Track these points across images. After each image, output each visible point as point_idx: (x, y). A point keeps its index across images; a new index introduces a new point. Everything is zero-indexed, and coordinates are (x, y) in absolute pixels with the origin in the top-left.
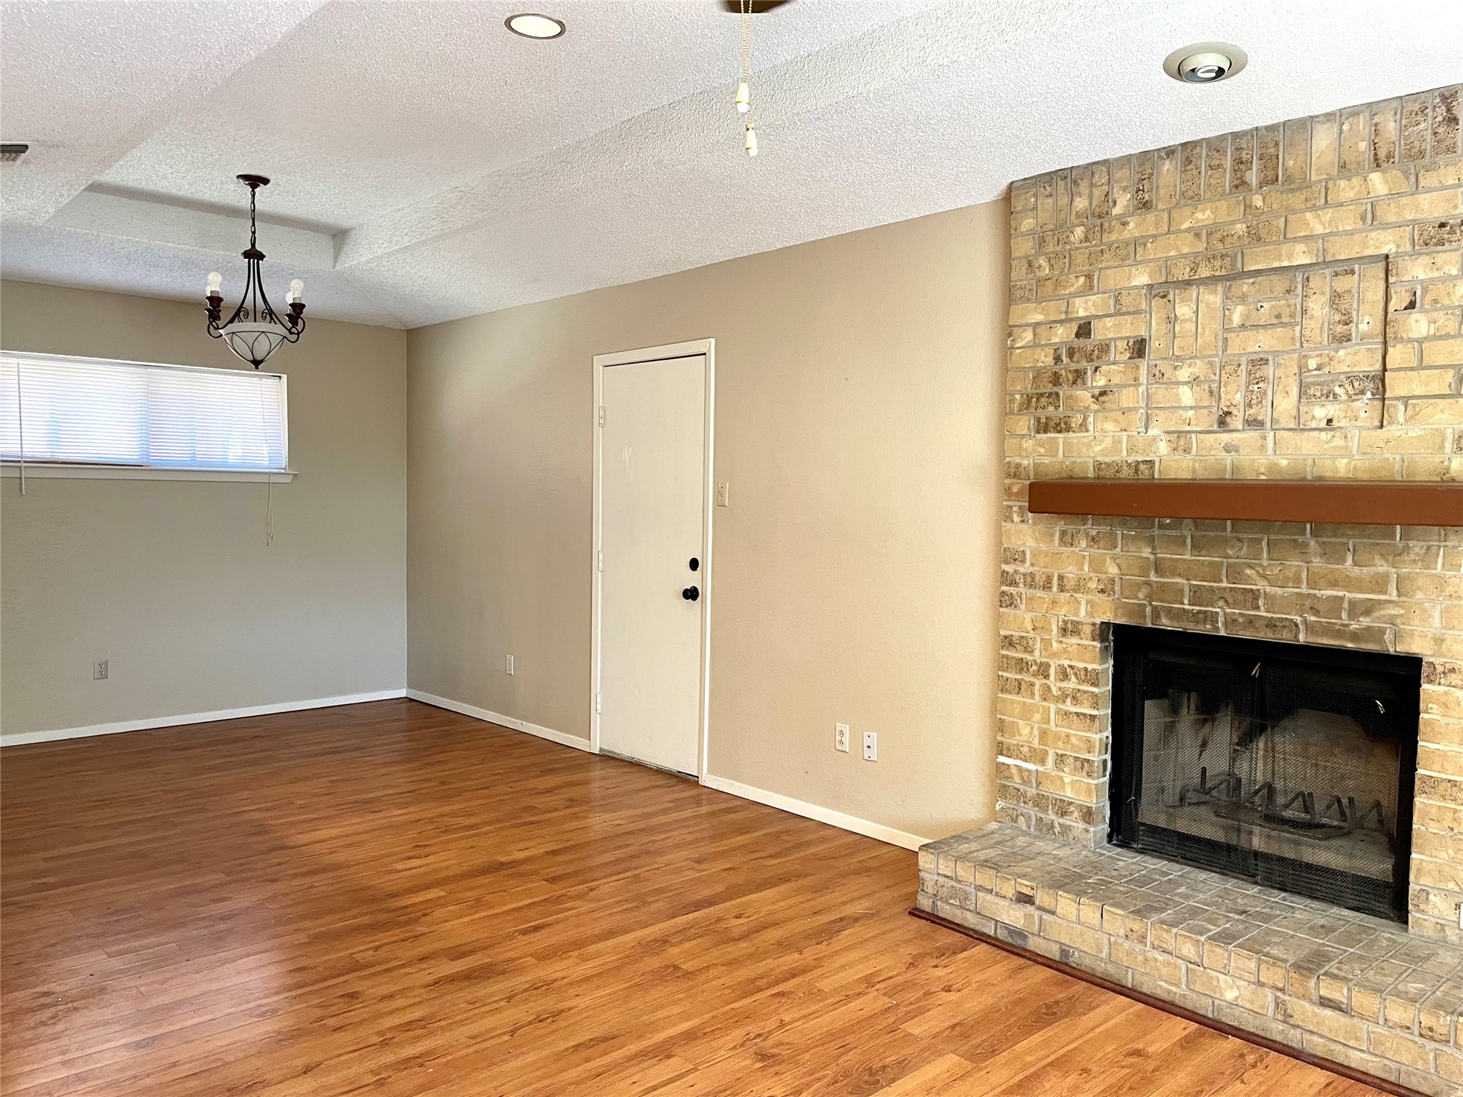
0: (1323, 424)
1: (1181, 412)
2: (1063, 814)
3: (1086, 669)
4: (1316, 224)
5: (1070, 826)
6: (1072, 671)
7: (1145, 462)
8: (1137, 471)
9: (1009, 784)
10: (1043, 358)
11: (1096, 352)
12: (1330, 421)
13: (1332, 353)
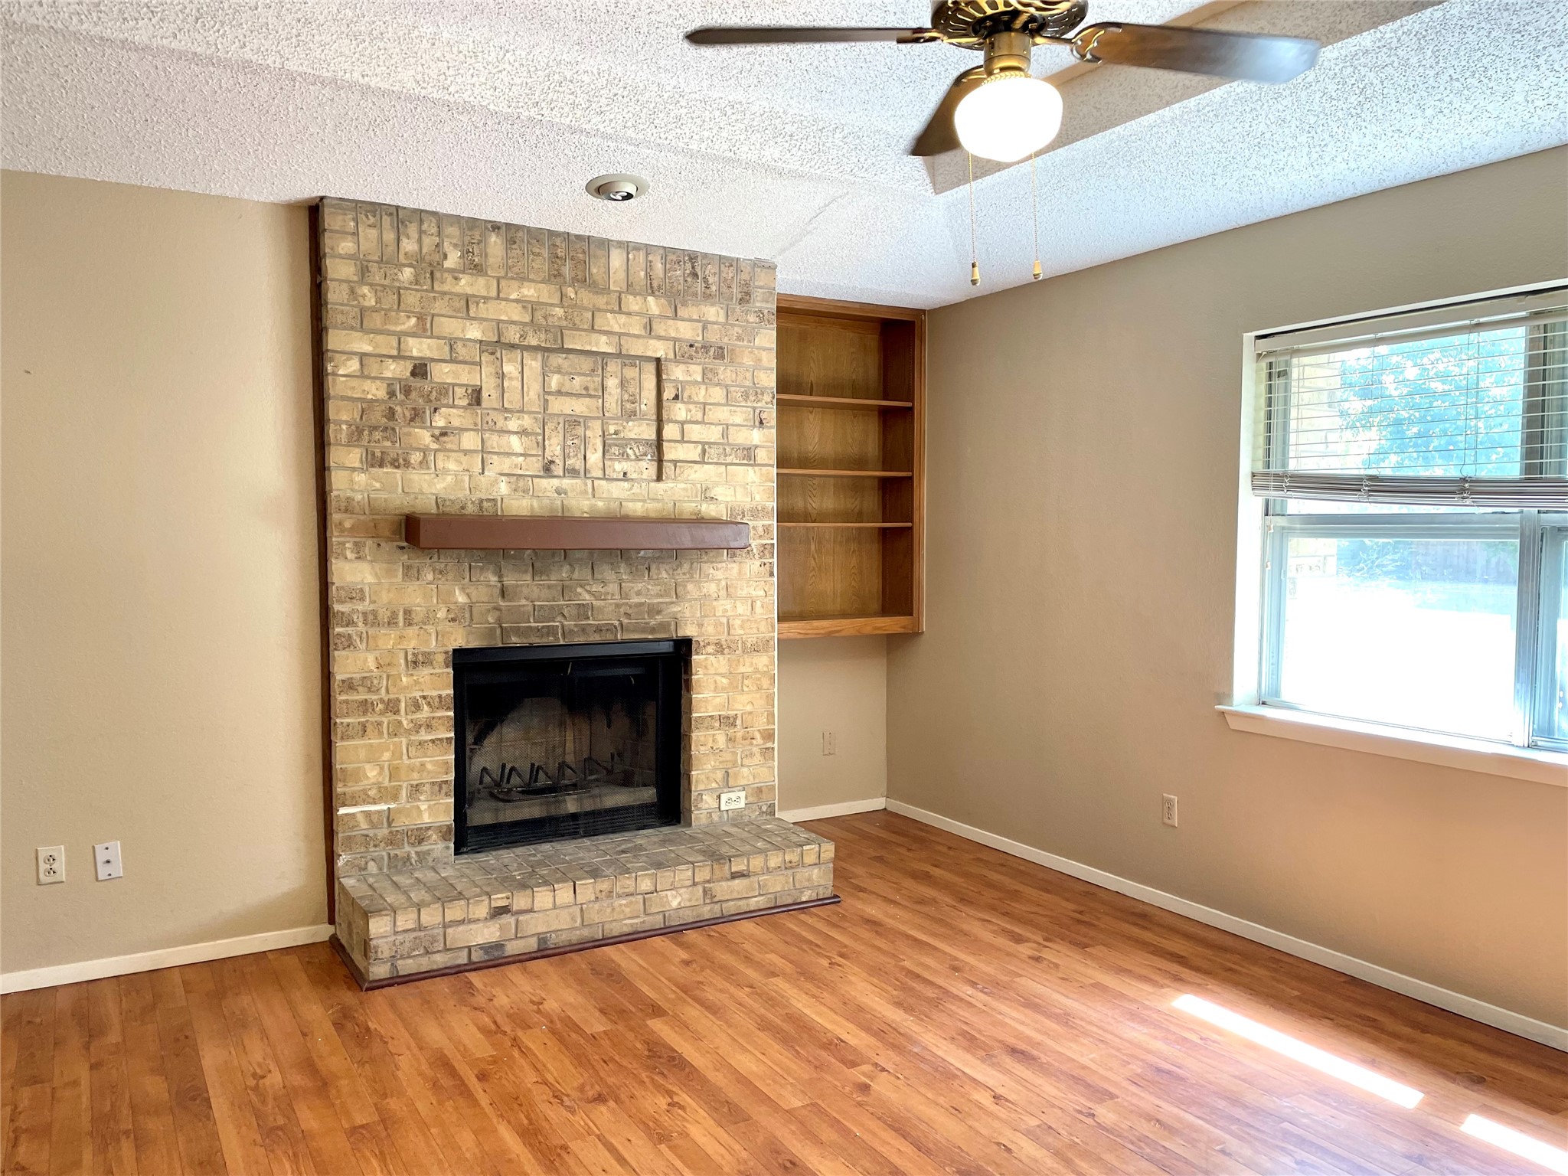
0: (621, 476)
1: (514, 457)
2: (421, 841)
3: (440, 696)
4: (614, 322)
5: (429, 850)
6: (424, 702)
7: (488, 500)
8: (481, 508)
9: (354, 834)
10: (374, 391)
11: (434, 393)
12: (625, 474)
13: (625, 424)
